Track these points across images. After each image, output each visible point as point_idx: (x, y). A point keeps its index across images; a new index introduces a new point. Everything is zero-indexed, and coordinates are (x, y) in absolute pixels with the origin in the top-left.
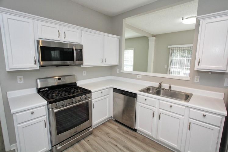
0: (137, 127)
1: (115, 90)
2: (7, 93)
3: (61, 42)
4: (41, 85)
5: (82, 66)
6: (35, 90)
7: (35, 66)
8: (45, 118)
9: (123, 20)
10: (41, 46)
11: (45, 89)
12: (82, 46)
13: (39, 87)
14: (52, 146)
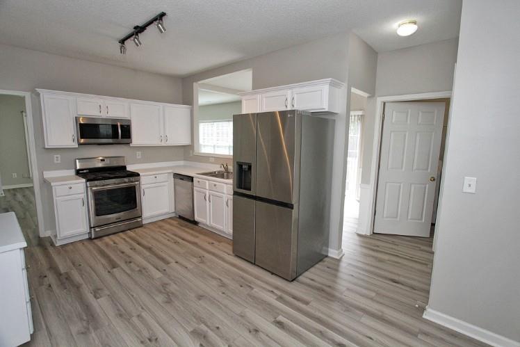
0: (197, 218)
1: (176, 176)
2: (44, 173)
3: (103, 117)
4: (80, 166)
5: (131, 145)
6: (72, 172)
7: (74, 144)
8: (83, 196)
9: (194, 84)
10: (82, 122)
11: (85, 171)
12: (129, 121)
13: (78, 168)
14: (91, 228)
